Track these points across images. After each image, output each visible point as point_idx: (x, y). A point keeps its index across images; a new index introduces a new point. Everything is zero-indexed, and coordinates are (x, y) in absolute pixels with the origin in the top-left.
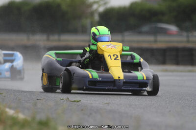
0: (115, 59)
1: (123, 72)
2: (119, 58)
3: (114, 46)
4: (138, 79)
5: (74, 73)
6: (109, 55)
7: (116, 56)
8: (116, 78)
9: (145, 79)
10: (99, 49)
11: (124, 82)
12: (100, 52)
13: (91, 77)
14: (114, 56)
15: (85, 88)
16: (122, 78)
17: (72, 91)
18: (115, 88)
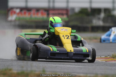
0: (67, 38)
1: (73, 47)
2: (70, 38)
3: (66, 30)
4: (83, 51)
5: (40, 48)
6: (63, 36)
7: (67, 37)
8: (69, 51)
9: (88, 51)
10: (56, 31)
11: (74, 54)
12: (56, 34)
13: (52, 50)
14: (66, 36)
15: (48, 57)
16: (72, 51)
17: (39, 60)
18: (68, 58)
